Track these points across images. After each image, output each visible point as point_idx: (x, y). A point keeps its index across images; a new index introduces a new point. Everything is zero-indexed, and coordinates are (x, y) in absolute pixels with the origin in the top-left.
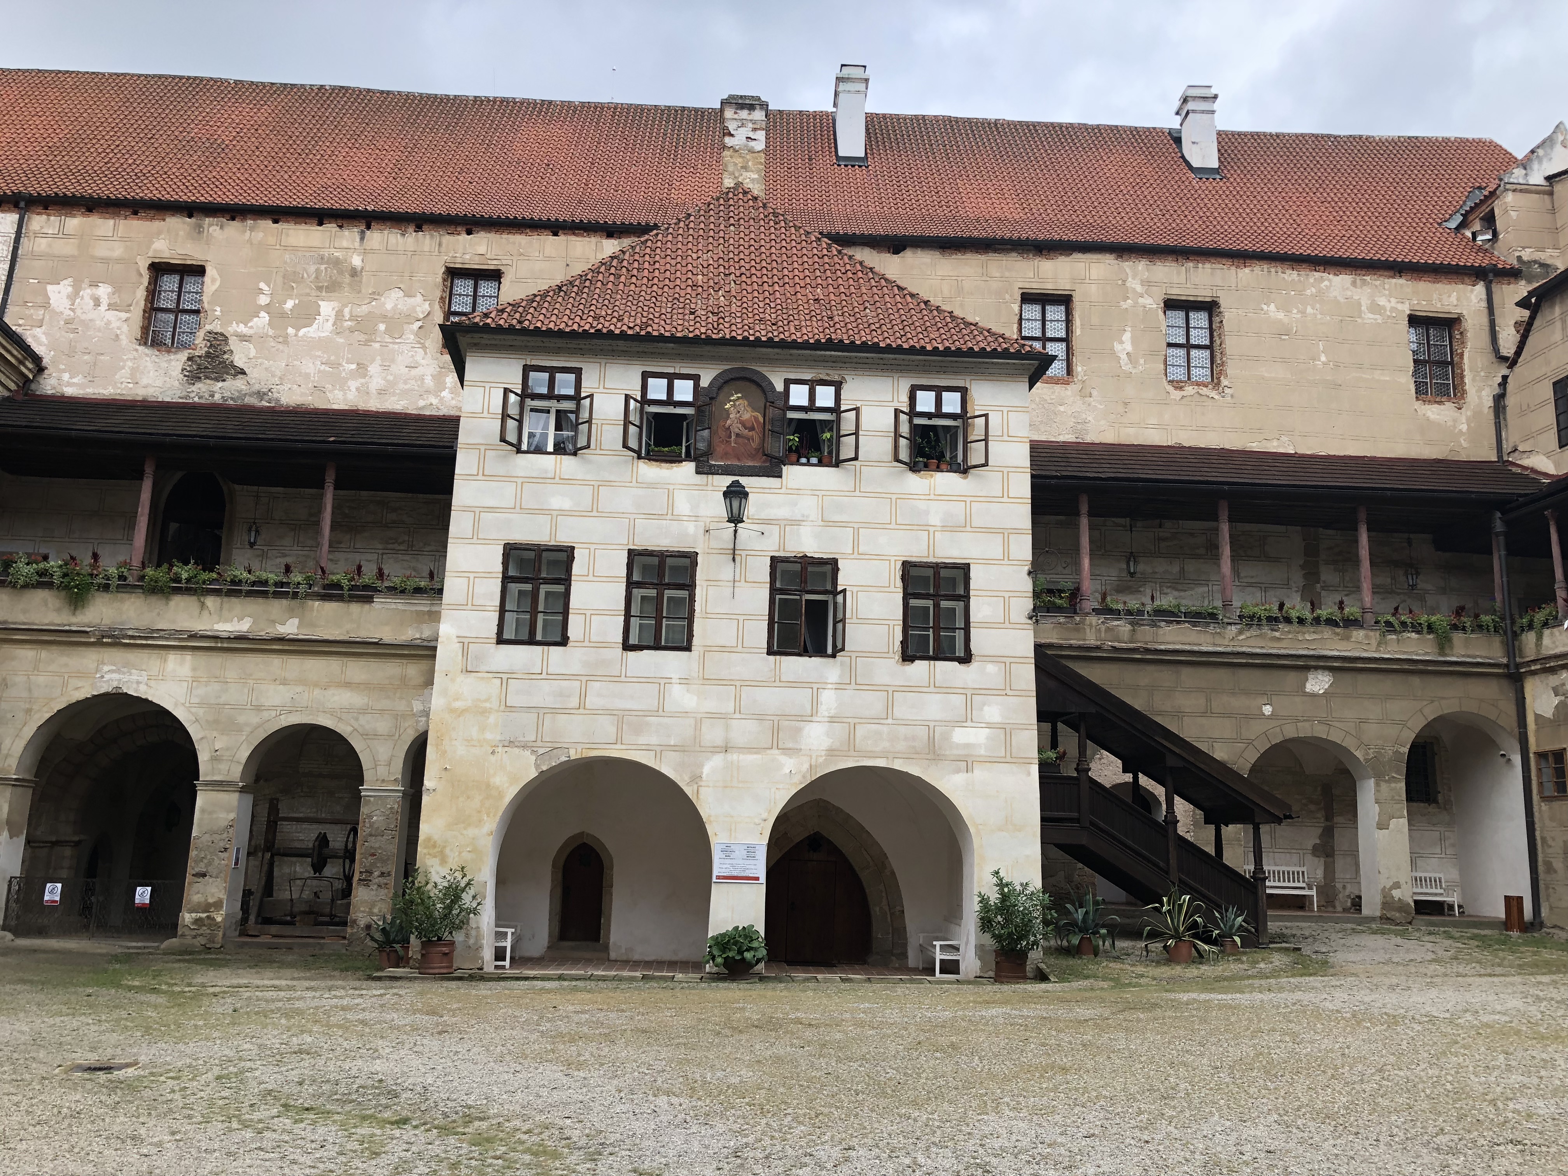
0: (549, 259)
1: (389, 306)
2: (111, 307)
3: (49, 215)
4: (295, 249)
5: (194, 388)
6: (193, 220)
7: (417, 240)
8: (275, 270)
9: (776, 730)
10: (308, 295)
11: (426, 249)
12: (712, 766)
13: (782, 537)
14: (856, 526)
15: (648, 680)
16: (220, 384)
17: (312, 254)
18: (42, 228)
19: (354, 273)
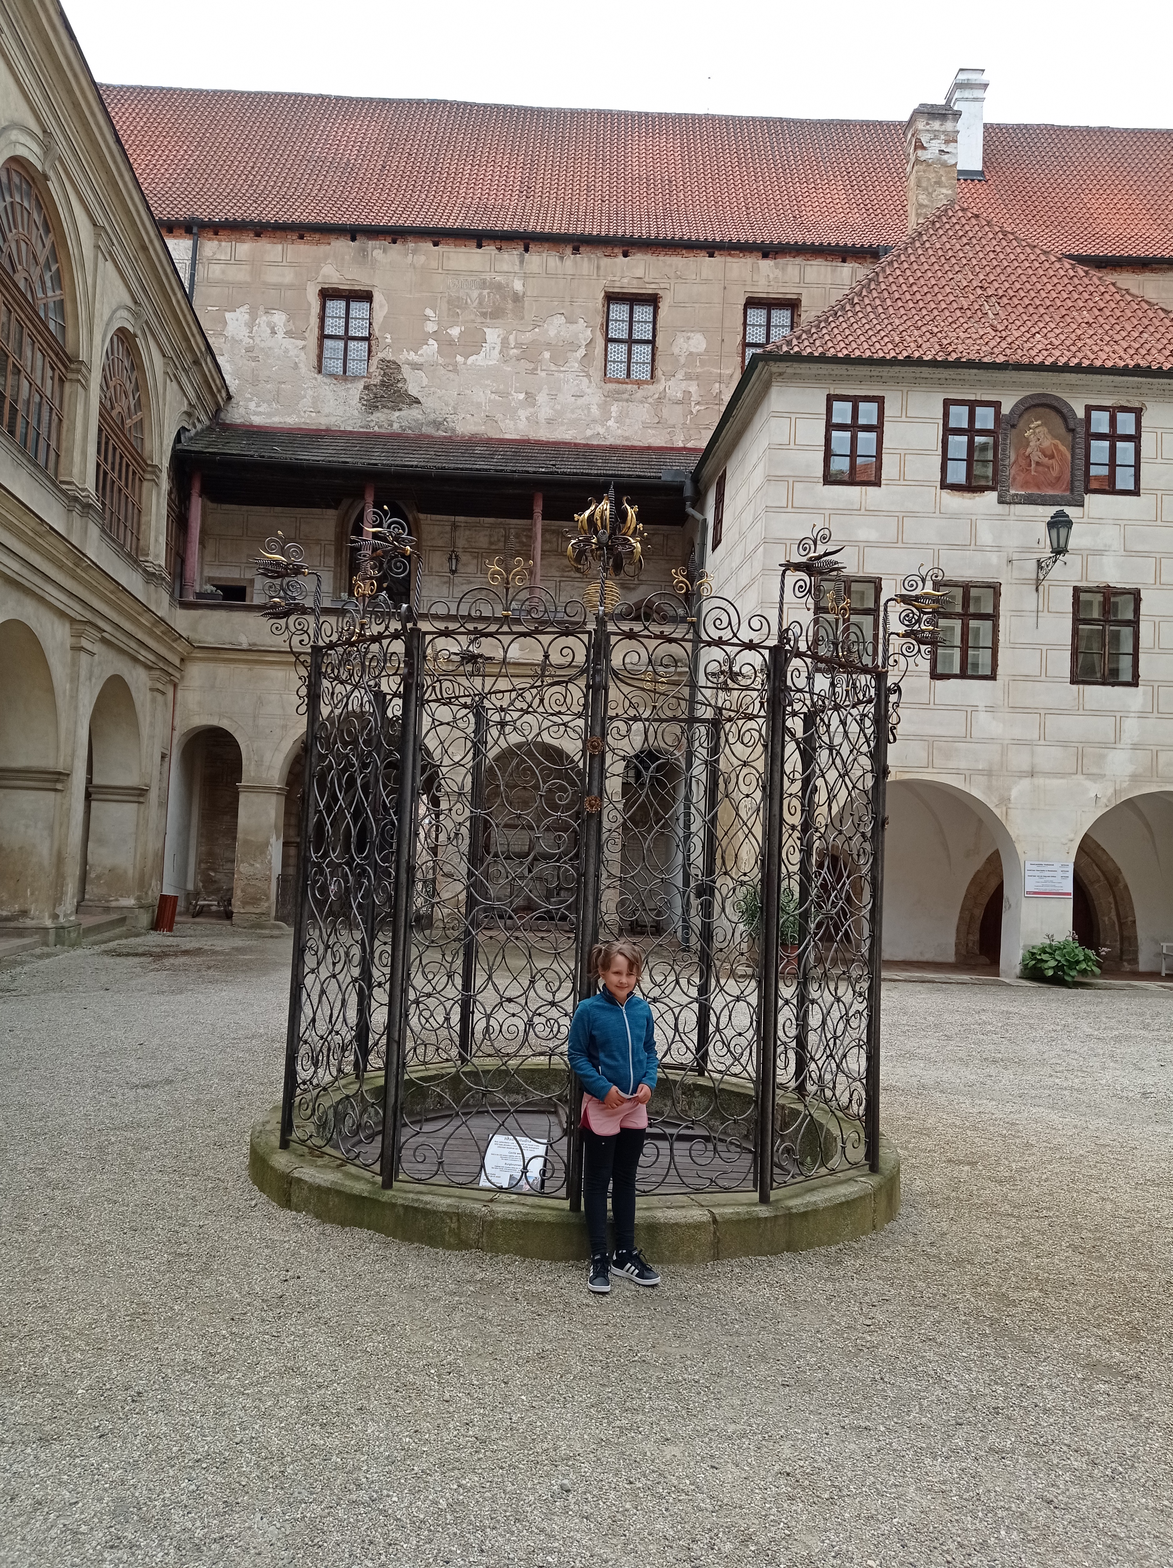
0: (707, 281)
1: (552, 333)
2: (289, 334)
3: (220, 241)
4: (457, 273)
5: (372, 417)
6: (357, 243)
7: (575, 263)
8: (440, 295)
9: (1080, 756)
10: (473, 321)
11: (585, 272)
12: (1019, 790)
13: (1085, 567)
14: (1158, 556)
15: (955, 708)
16: (397, 414)
17: (473, 278)
18: (214, 254)
19: (517, 299)
